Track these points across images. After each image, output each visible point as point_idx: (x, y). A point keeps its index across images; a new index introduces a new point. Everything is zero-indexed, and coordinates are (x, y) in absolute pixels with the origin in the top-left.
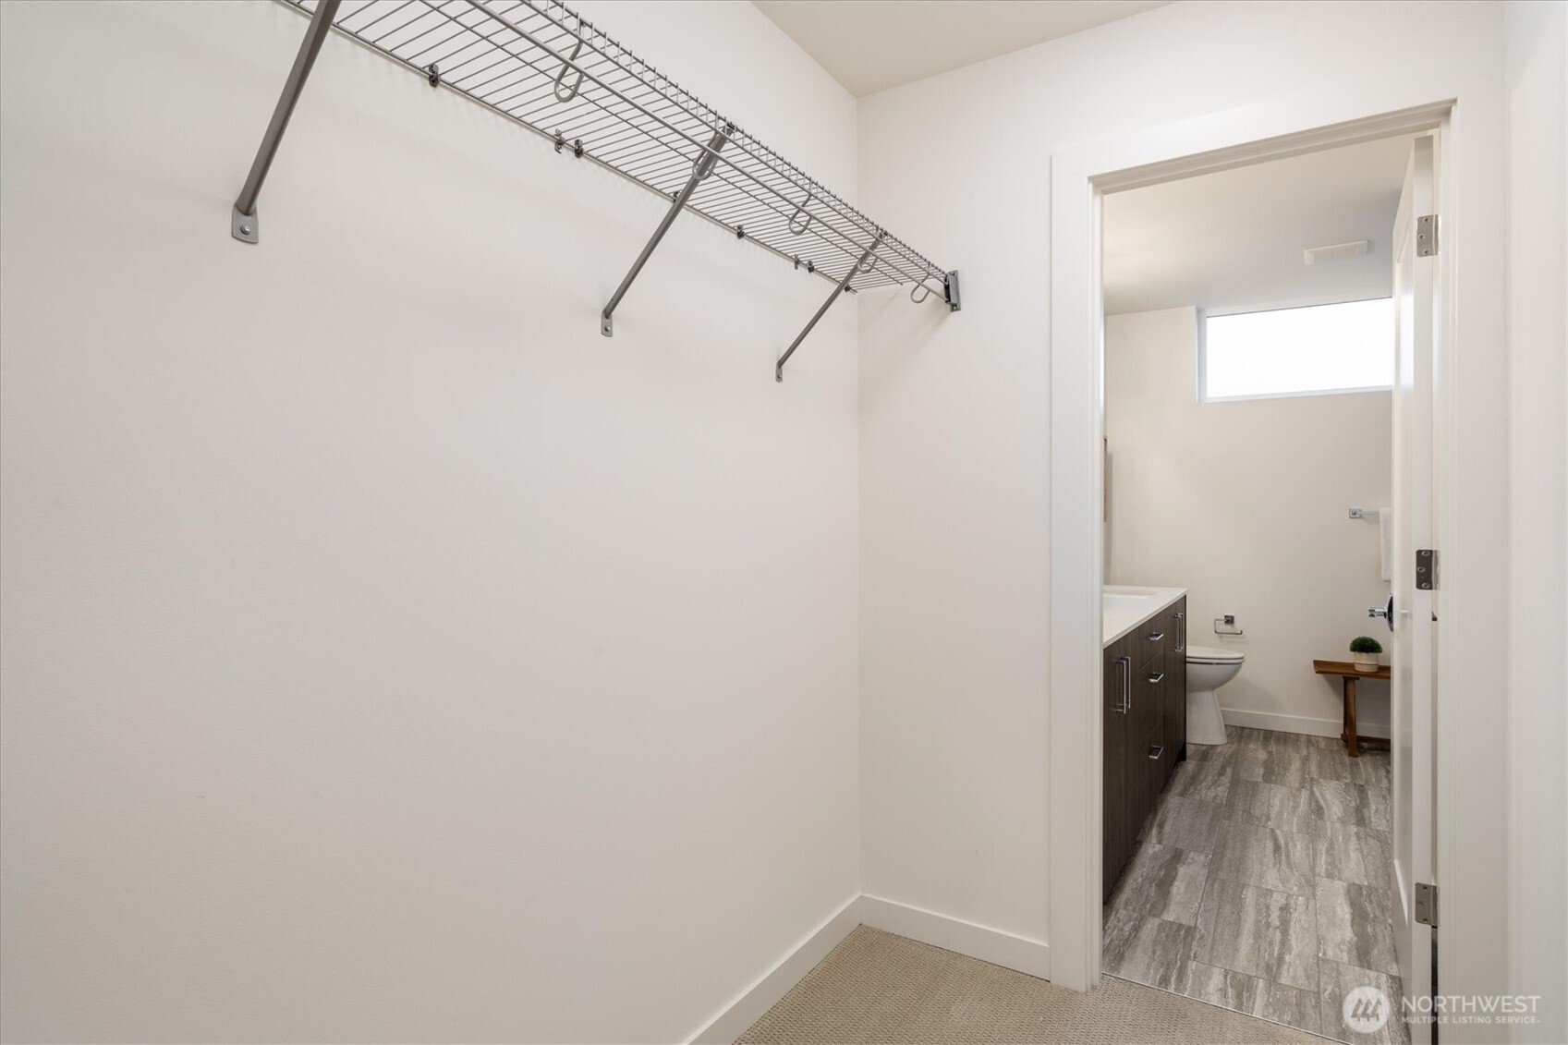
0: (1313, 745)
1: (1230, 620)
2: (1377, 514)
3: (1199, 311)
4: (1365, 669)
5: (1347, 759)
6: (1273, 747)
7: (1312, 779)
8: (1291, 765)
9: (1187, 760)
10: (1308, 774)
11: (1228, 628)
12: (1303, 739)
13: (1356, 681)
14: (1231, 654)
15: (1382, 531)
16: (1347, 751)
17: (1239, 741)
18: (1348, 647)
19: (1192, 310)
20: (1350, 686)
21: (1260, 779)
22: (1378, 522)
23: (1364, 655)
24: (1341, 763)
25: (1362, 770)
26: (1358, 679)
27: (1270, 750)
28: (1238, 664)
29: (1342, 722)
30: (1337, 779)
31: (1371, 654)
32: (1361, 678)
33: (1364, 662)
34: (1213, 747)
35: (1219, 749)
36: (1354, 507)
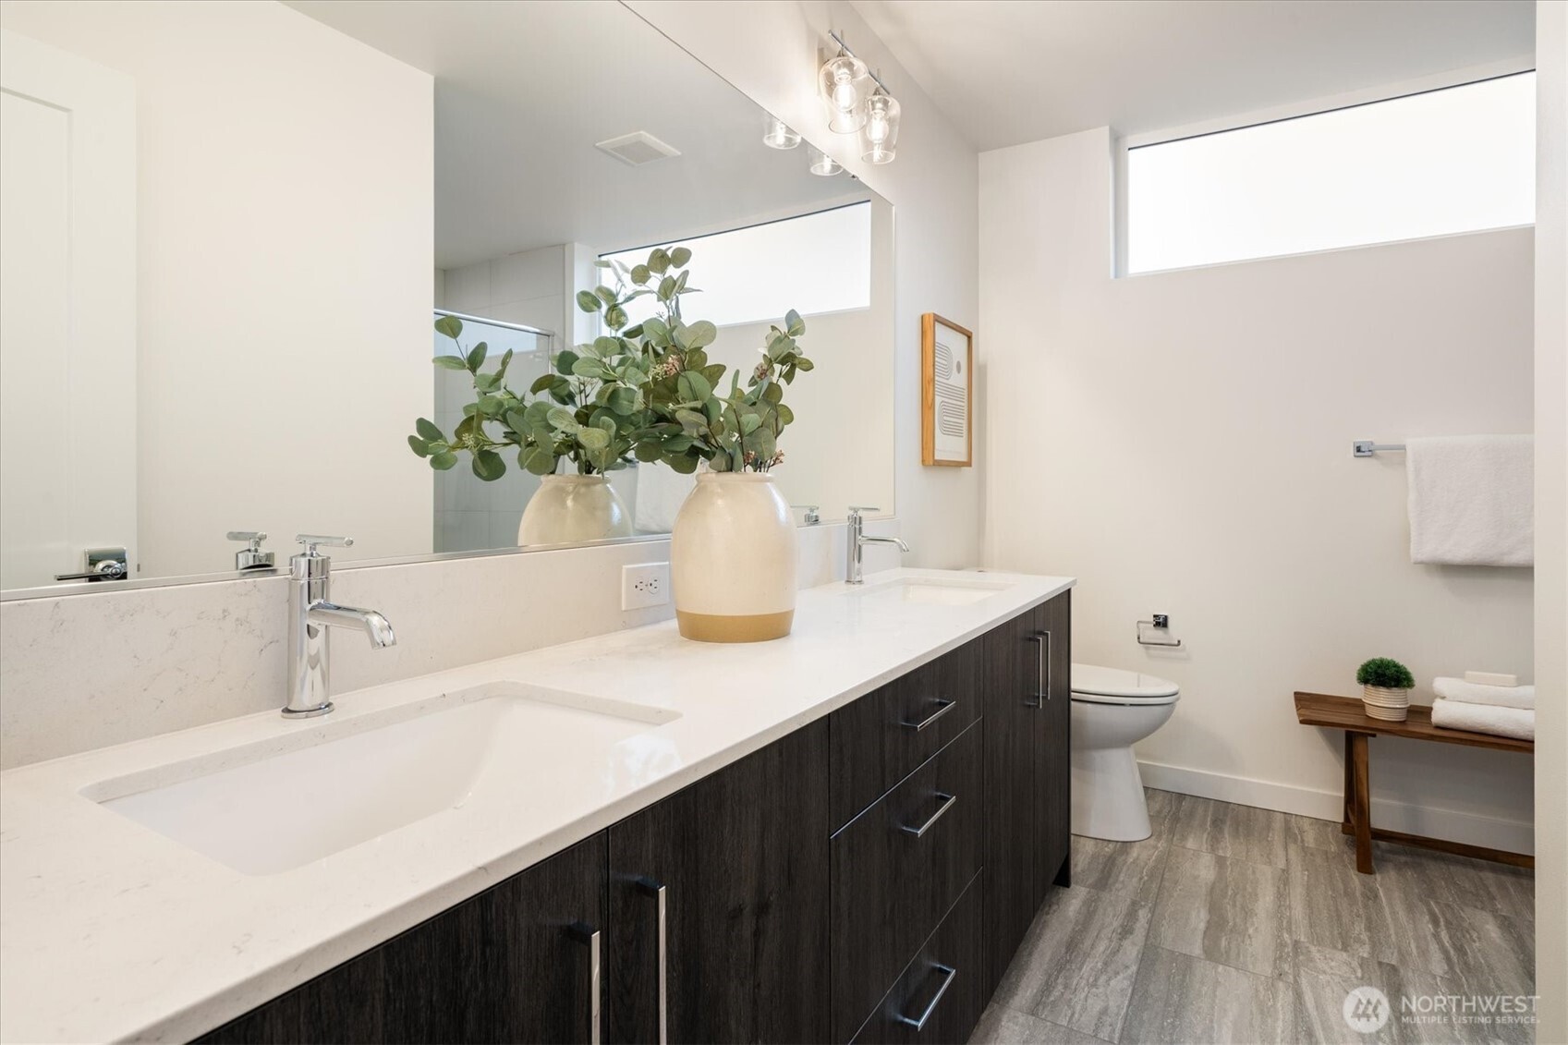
0: (1295, 841)
1: (1161, 623)
2: (1403, 448)
3: (1116, 139)
4: (1384, 716)
5: (1356, 879)
6: (1228, 848)
7: (1296, 944)
8: (1257, 901)
9: (1072, 886)
10: (1290, 931)
11: (1158, 635)
12: (1278, 824)
13: (1369, 738)
14: (1154, 687)
15: (1411, 477)
16: (1354, 857)
17: (1172, 831)
18: (1355, 675)
19: (1103, 133)
20: (1359, 746)
21: (1197, 950)
22: (1403, 463)
23: (1383, 691)
24: (1346, 894)
25: (1387, 911)
26: (1374, 736)
27: (1221, 853)
28: (1167, 704)
29: (1342, 794)
30: (1345, 948)
31: (1395, 690)
32: (1378, 735)
33: (1383, 703)
34: (1126, 845)
35: (1135, 852)
36: (1361, 439)
